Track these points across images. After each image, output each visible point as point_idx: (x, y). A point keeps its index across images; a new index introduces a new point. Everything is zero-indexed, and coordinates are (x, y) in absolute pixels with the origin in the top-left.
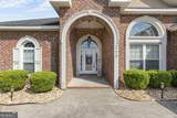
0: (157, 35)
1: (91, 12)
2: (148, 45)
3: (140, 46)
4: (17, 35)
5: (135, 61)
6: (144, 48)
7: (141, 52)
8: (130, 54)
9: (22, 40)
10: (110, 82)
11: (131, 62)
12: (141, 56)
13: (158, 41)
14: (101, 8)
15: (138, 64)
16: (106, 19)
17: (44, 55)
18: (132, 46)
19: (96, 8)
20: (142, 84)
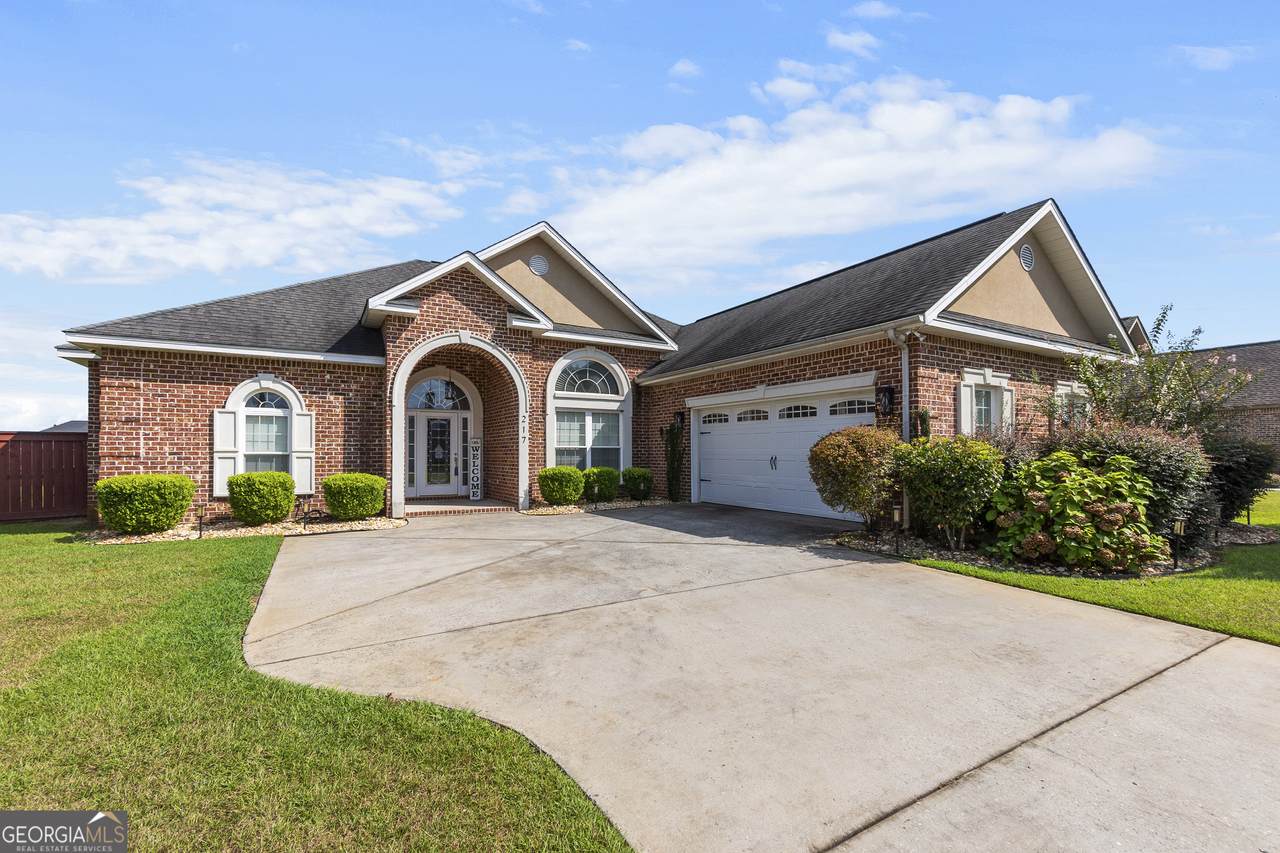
0: (617, 392)
1: (467, 337)
2: (597, 415)
3: (578, 415)
4: (231, 371)
5: (570, 452)
6: (589, 419)
7: (582, 429)
8: (557, 435)
9: (248, 387)
10: (510, 501)
11: (560, 452)
12: (582, 440)
13: (615, 406)
14: (491, 330)
15: (577, 459)
16: (502, 355)
17: (321, 435)
18: (563, 414)
19: (477, 328)
20: (569, 491)
